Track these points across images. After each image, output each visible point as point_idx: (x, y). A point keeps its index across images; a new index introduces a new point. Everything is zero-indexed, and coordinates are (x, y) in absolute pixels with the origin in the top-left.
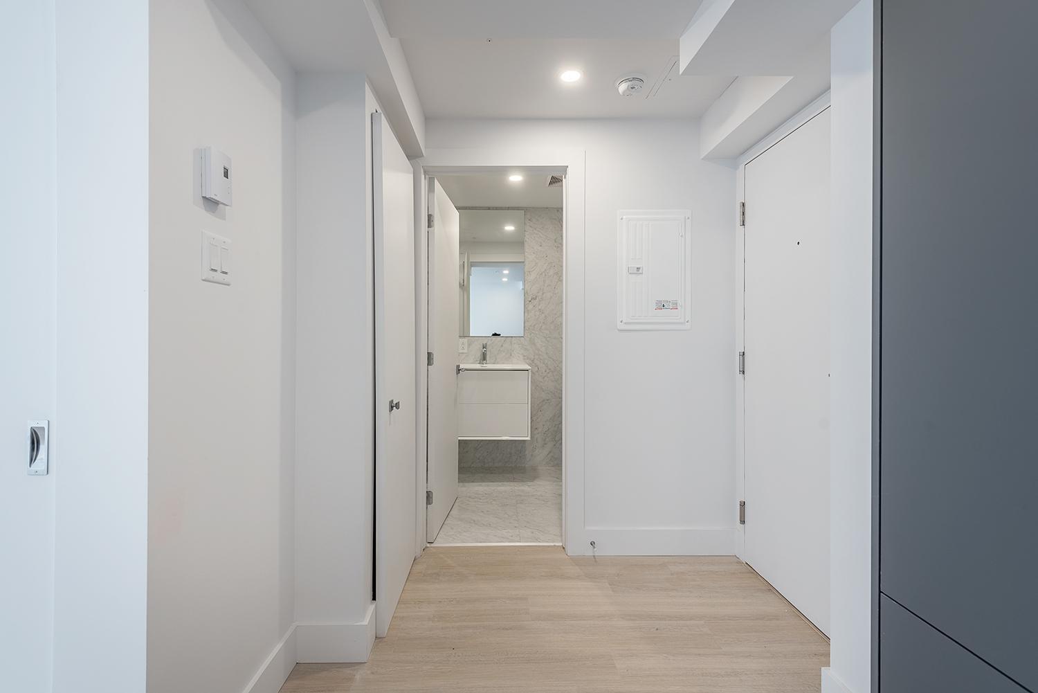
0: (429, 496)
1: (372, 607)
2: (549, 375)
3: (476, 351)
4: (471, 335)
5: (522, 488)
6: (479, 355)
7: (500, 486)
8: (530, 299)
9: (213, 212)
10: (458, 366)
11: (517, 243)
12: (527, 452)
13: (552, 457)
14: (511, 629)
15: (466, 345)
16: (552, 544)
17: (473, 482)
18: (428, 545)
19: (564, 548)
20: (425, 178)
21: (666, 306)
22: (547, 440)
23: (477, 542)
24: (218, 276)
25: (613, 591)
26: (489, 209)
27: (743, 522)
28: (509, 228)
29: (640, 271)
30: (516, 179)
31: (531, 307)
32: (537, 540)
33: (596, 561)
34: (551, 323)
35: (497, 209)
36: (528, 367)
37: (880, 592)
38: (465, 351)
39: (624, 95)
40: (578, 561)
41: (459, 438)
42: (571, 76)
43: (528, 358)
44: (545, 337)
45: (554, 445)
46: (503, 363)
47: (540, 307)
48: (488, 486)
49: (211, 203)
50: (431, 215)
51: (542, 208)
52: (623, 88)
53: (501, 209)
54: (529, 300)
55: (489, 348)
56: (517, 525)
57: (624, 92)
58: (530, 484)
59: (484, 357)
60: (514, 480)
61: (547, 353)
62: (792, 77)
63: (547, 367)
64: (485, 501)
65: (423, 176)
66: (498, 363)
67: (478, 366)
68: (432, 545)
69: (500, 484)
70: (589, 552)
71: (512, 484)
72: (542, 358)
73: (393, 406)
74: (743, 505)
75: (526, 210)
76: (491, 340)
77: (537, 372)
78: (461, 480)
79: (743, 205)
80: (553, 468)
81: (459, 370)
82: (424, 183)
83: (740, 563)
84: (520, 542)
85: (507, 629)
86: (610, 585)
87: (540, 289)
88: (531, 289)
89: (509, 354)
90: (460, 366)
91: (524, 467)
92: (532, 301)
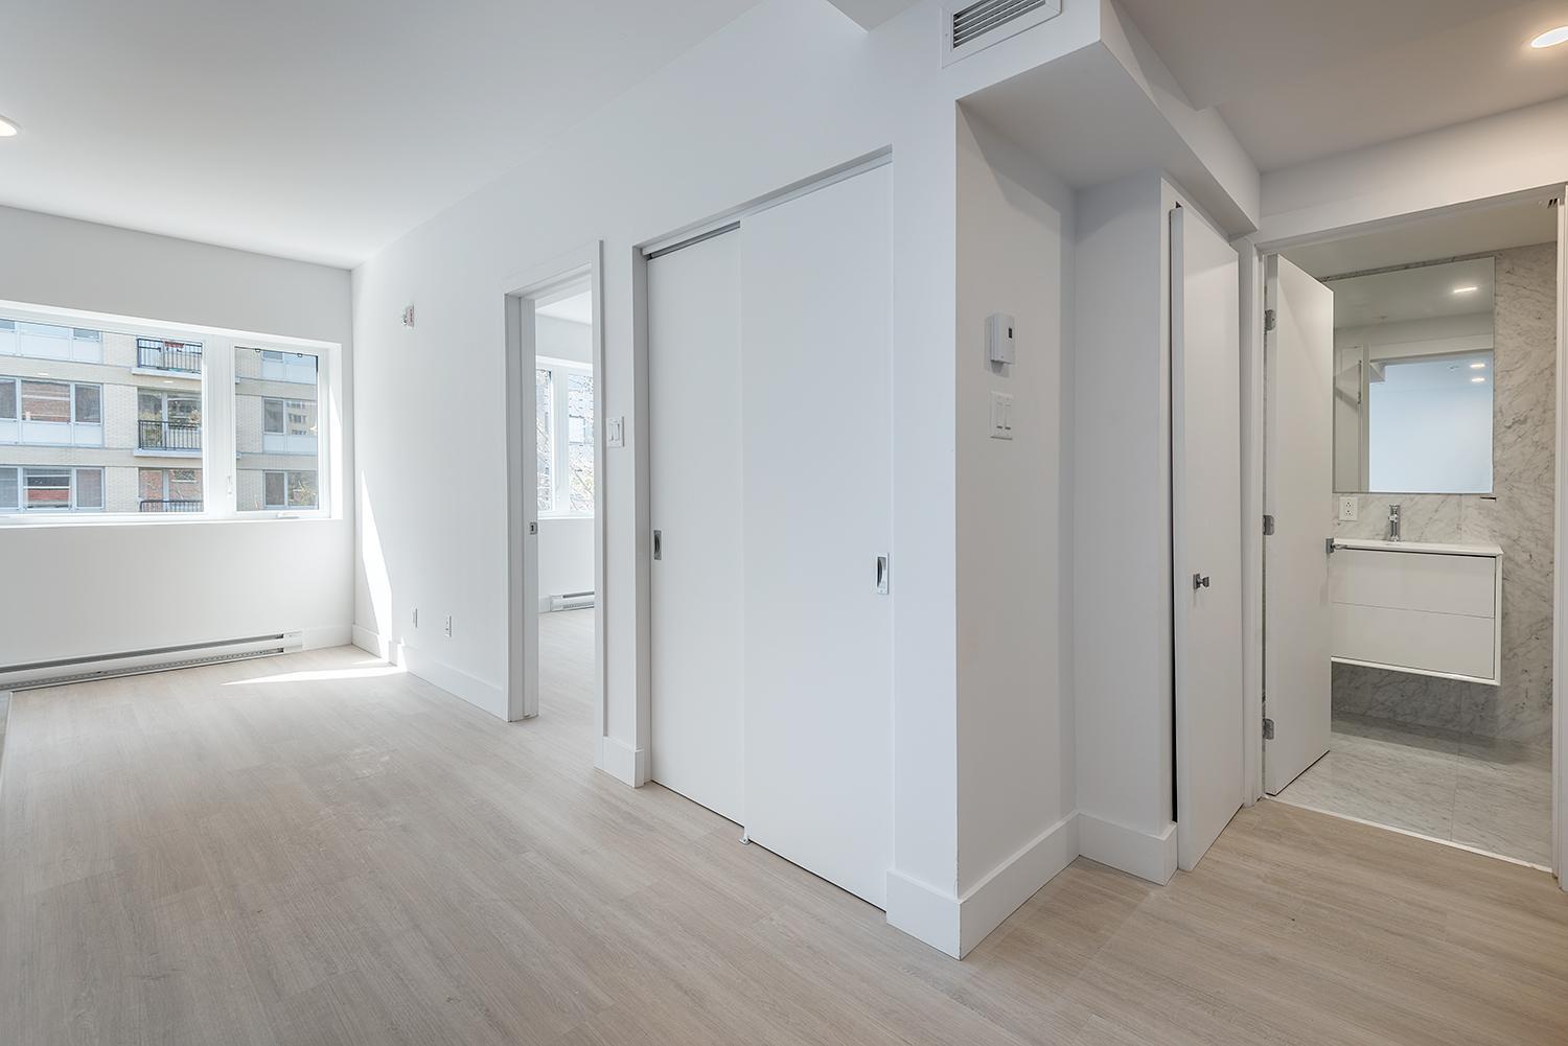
0: (1267, 728)
1: (1171, 827)
3: (1379, 516)
4: (1371, 490)
5: (1477, 768)
6: (1383, 525)
7: (1425, 755)
8: (1509, 423)
9: (999, 371)
10: (1332, 540)
11: (1480, 315)
12: (1498, 712)
15: (1356, 506)
16: (1528, 865)
18: (1267, 797)
19: (1555, 877)
20: (1260, 260)
23: (1358, 816)
24: (1004, 433)
26: (1407, 267)
31: (1510, 437)
36: (1498, 551)
38: (1354, 518)
43: (1502, 536)
48: (1397, 749)
49: (997, 365)
50: (1271, 311)
54: (1506, 426)
55: (1405, 515)
56: (1449, 817)
59: (1394, 530)
60: (1460, 752)
64: (1386, 768)
65: (1255, 259)
66: (1426, 541)
68: (1274, 800)
71: (1455, 757)
72: (1539, 536)
73: (1200, 582)
75: (1498, 254)
76: (1412, 500)
77: (1529, 562)
78: (1334, 728)
81: (1331, 547)
82: (1257, 267)
84: (1450, 841)
87: (1538, 402)
88: (1510, 403)
89: (1455, 526)
90: (1336, 542)
91: (1493, 738)
92: (1514, 427)
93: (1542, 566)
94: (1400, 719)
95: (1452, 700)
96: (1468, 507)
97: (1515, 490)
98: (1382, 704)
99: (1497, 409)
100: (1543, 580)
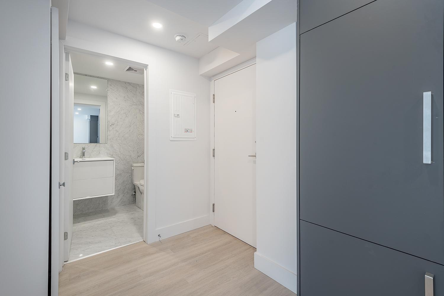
0: (65, 235)
2: (121, 162)
4: (75, 143)
5: (111, 219)
6: (80, 153)
8: (110, 125)
10: (74, 160)
12: (109, 201)
13: (123, 201)
14: (135, 287)
16: (138, 241)
17: (79, 222)
18: (65, 263)
19: (145, 242)
20: (64, 52)
21: (188, 131)
22: (120, 193)
25: (174, 253)
27: (214, 211)
28: (94, 87)
29: (179, 116)
30: (109, 64)
31: (111, 128)
32: (130, 242)
33: (161, 243)
34: (122, 137)
35: (91, 76)
37: (300, 219)
39: (177, 41)
40: (154, 245)
41: (74, 200)
42: (157, 25)
43: (109, 154)
44: (119, 144)
45: (124, 196)
46: (95, 157)
47: (116, 129)
50: (66, 74)
51: (117, 80)
52: (178, 38)
53: (93, 77)
55: (86, 150)
56: (116, 238)
57: (178, 40)
58: (114, 216)
59: (83, 154)
60: (104, 217)
61: (120, 152)
62: (239, 54)
63: (120, 158)
64: (91, 230)
66: (92, 157)
67: (81, 160)
68: (67, 262)
69: (97, 220)
70: (157, 239)
71: (104, 219)
72: (117, 154)
73: (61, 185)
74: (214, 205)
75: (108, 80)
76: (88, 145)
79: (214, 95)
80: (123, 207)
81: (74, 162)
82: (64, 55)
83: (212, 227)
84: (122, 245)
85: (133, 288)
86: (172, 250)
87: (116, 120)
88: (111, 119)
89: (99, 153)
90: (75, 160)
91: (107, 209)
92: (112, 126)
93: (117, 161)
94: (84, 212)
95: (98, 202)
96: (102, 147)
97: (112, 142)
98: (79, 210)
99: (108, 121)
100: (117, 165)
